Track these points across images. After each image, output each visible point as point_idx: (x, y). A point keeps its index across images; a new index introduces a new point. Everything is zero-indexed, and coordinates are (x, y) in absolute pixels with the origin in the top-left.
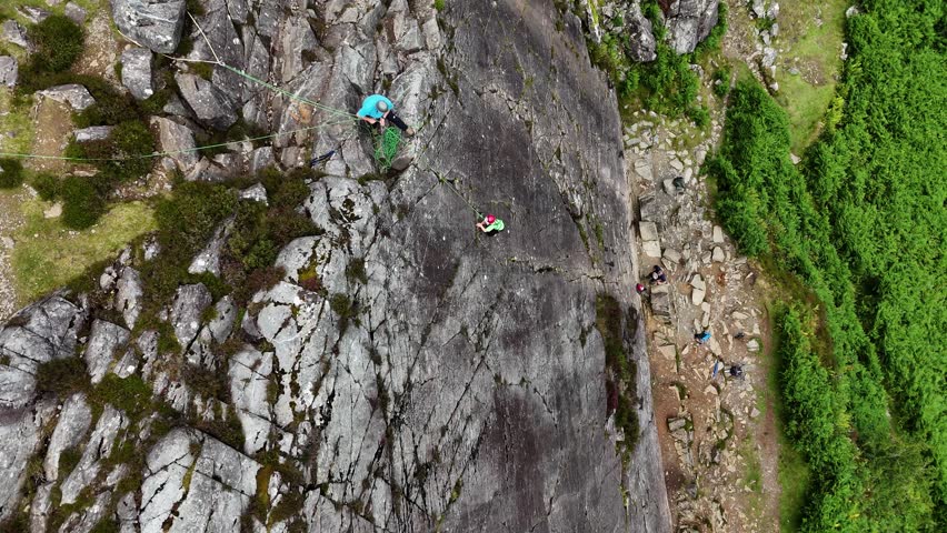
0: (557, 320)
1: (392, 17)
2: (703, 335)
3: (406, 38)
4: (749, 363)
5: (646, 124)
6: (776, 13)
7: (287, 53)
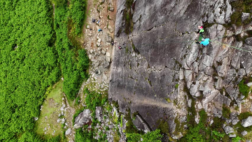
2: (100, 31)
4: (90, 22)
6: (58, 119)
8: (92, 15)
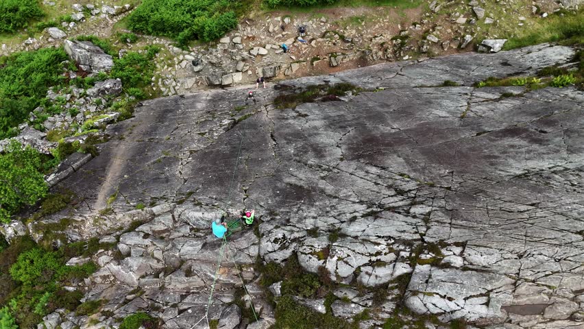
0: (298, 130)
1: (154, 231)
2: (284, 48)
3: (167, 223)
4: (297, 23)
5: (160, 83)
6: (80, 5)
7: (187, 285)
8: (313, 23)
